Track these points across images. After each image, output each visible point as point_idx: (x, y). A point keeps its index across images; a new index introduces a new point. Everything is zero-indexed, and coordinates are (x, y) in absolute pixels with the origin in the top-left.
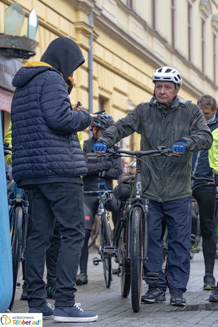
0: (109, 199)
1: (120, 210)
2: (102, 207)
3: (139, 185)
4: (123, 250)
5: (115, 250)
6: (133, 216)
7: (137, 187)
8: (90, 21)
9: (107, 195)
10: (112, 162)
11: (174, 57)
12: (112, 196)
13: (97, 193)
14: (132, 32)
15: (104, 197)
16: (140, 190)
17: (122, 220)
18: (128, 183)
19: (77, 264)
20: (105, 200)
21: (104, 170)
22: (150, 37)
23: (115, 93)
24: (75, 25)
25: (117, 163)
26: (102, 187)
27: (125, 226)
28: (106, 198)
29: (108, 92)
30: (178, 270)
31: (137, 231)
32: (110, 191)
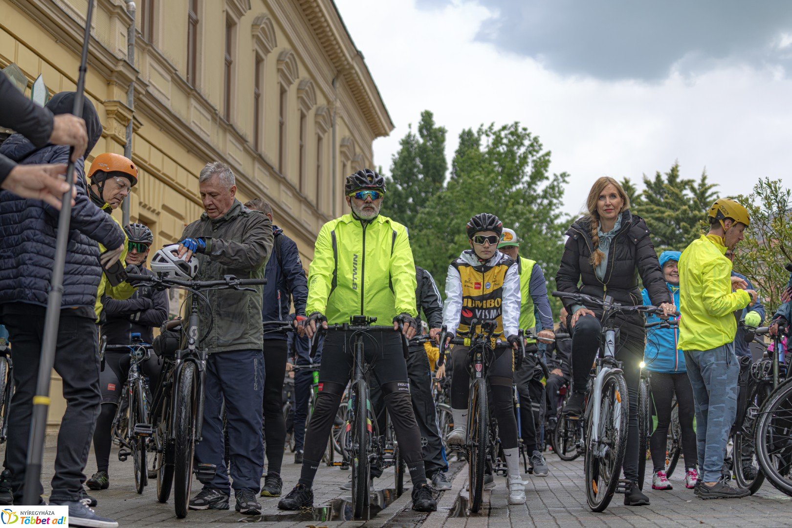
0: (145, 357)
1: (161, 373)
2: (135, 369)
3: (194, 330)
4: (164, 430)
5: (151, 429)
6: (182, 377)
7: (191, 334)
8: (130, 102)
9: (144, 352)
10: (153, 300)
11: (257, 165)
12: (151, 352)
13: (128, 348)
14: (194, 122)
15: (138, 354)
16: (195, 338)
17: (165, 386)
18: (176, 331)
19: (89, 439)
20: (139, 359)
21: (139, 310)
22: (221, 133)
23: (164, 213)
24: (105, 106)
25: (160, 302)
26: (136, 340)
27: (169, 396)
28: (141, 356)
29: (153, 211)
30: (246, 461)
31: (188, 399)
32: (148, 346)
